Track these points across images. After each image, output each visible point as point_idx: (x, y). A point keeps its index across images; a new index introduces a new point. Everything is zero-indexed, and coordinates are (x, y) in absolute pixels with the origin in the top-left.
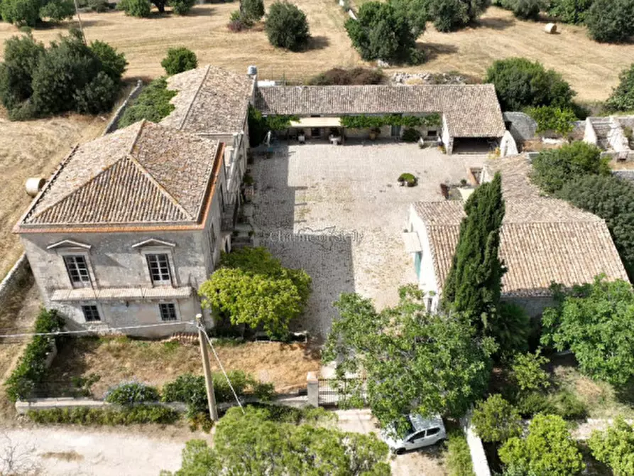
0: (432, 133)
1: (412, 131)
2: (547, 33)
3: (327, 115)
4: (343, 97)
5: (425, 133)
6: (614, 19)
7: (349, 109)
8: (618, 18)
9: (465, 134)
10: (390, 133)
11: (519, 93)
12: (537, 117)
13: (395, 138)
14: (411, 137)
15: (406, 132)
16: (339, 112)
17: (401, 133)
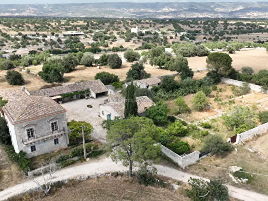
0: (88, 95)
1: (82, 96)
2: (98, 69)
3: (56, 96)
4: (58, 90)
5: (86, 95)
6: (115, 62)
7: (62, 93)
8: (117, 62)
9: (99, 92)
10: (76, 98)
11: (106, 80)
12: (113, 85)
13: (78, 99)
14: (82, 97)
15: (80, 96)
16: (59, 94)
17: (79, 97)
